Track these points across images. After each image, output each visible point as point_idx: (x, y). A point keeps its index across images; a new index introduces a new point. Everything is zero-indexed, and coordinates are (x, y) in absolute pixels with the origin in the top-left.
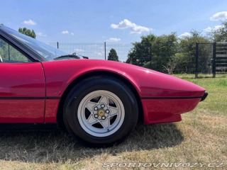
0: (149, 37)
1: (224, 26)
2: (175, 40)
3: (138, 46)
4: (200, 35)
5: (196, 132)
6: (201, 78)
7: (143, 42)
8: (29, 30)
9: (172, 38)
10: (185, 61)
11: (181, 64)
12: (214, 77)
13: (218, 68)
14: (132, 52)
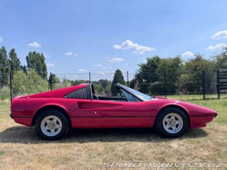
0: (154, 58)
1: (225, 51)
2: (181, 62)
3: (144, 67)
4: (203, 58)
5: (213, 132)
6: (208, 99)
7: (148, 63)
8: (38, 54)
9: (177, 61)
10: (191, 82)
11: (187, 85)
12: (219, 98)
13: (222, 91)
14: (138, 73)
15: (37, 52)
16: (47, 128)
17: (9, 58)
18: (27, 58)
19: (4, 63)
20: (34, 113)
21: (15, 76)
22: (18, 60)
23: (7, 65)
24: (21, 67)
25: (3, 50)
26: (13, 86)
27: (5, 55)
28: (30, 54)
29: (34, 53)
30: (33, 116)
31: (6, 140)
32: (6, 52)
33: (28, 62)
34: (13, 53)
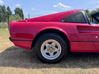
15: (19, 8)
16: (46, 51)
17: (7, 10)
18: (15, 11)
19: (5, 13)
20: (34, 36)
21: (10, 18)
22: (11, 11)
23: (6, 14)
24: (12, 14)
25: (4, 7)
26: (9, 23)
27: (5, 9)
28: (16, 9)
29: (18, 8)
30: (32, 40)
31: (6, 61)
32: (5, 8)
33: (15, 12)
34: (8, 8)
